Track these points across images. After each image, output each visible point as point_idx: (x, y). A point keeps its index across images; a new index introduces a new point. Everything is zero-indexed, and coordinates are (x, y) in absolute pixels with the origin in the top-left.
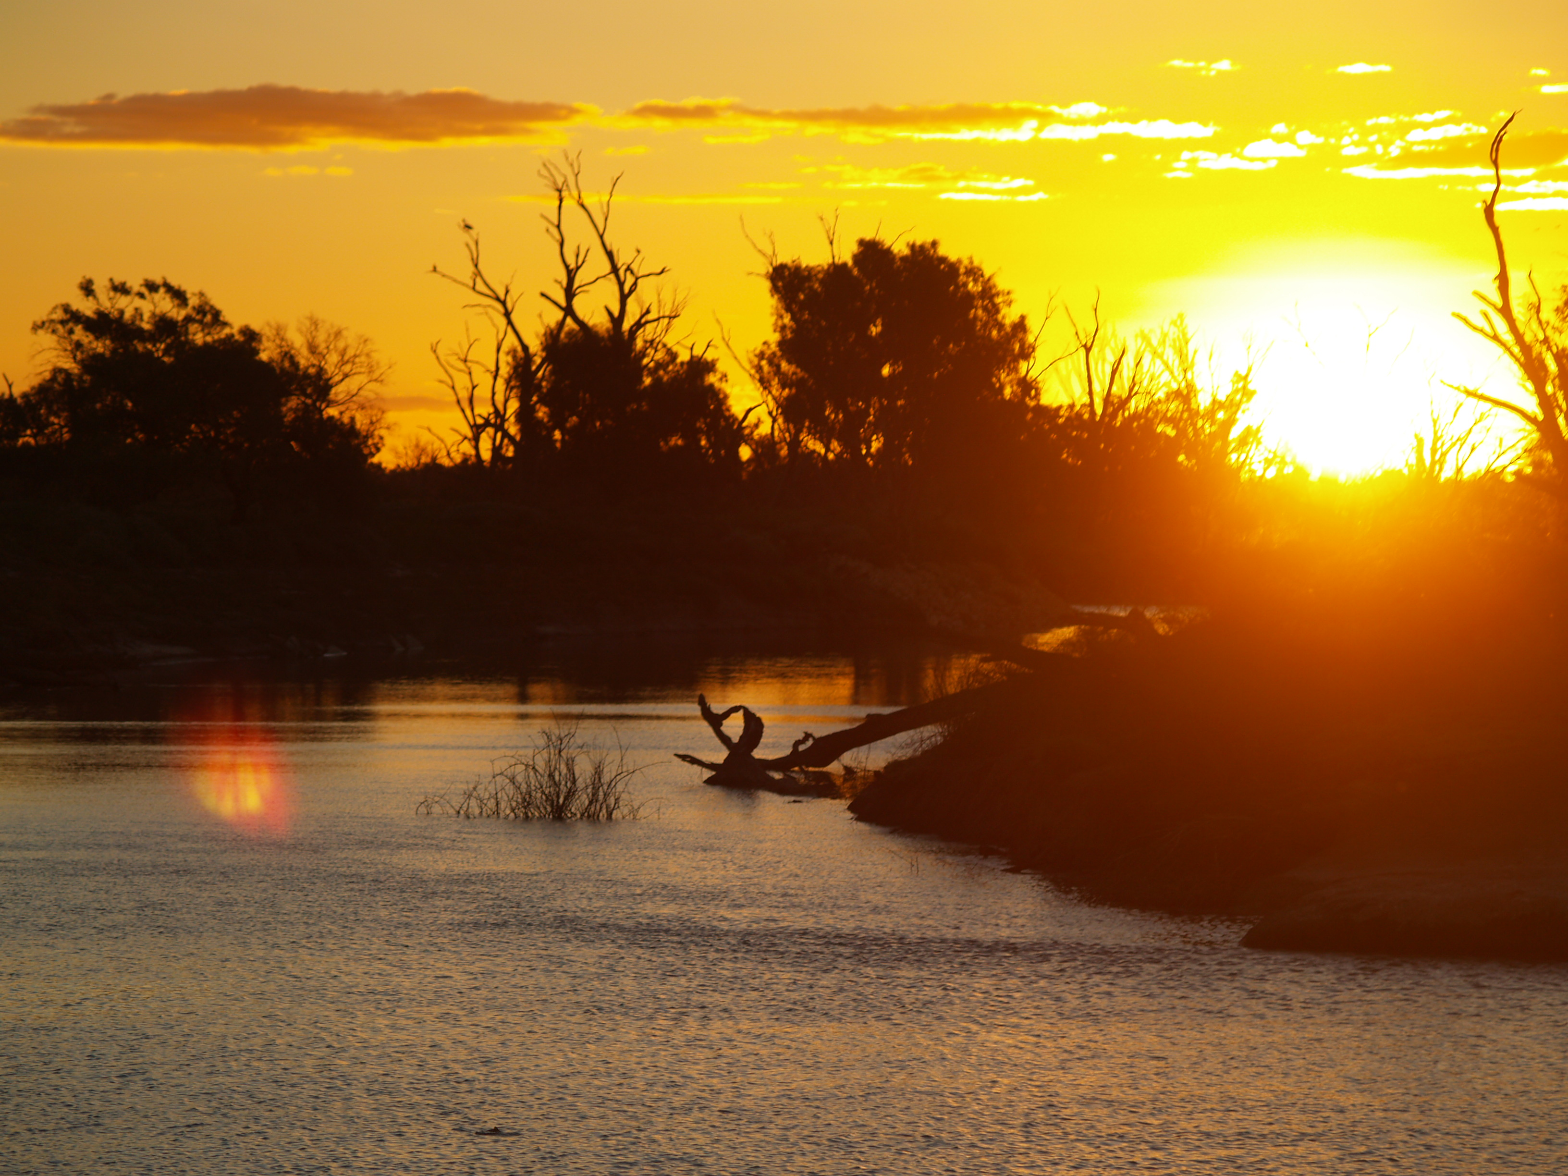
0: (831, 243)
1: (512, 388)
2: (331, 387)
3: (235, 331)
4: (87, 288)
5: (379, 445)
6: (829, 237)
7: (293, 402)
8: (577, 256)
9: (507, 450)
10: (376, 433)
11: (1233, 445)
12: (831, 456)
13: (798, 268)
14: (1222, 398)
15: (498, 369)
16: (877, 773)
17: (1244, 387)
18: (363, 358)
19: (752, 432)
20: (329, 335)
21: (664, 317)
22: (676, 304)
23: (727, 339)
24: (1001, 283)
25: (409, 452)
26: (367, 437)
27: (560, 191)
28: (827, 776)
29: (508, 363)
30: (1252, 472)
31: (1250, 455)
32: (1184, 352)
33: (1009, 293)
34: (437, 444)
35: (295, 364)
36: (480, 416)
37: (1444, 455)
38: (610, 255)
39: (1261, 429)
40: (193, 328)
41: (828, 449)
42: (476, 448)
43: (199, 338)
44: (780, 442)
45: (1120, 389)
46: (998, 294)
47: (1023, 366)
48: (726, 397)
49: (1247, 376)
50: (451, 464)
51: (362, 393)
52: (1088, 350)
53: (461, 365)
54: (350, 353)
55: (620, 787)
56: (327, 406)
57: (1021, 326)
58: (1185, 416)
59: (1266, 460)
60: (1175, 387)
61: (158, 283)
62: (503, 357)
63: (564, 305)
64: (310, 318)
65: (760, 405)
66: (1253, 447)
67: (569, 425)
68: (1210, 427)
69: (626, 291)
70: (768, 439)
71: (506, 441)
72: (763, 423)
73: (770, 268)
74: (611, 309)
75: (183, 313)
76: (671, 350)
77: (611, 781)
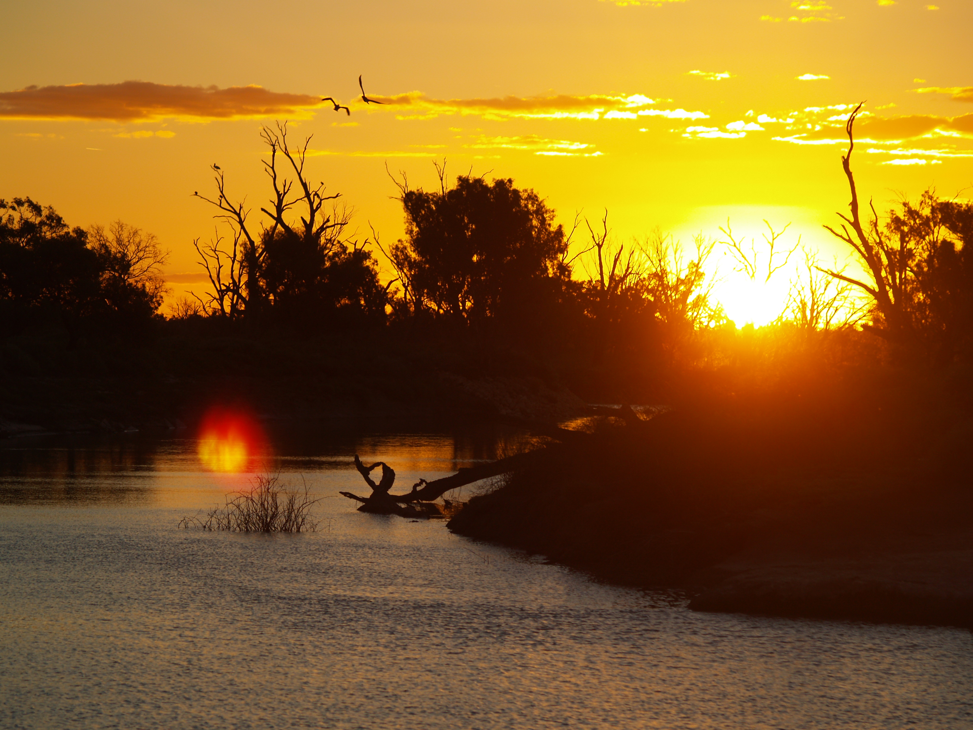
0: (442, 179)
1: (244, 267)
2: (130, 266)
3: (70, 230)
5: (160, 302)
6: (440, 176)
7: (107, 275)
8: (285, 186)
9: (241, 306)
10: (159, 294)
11: (689, 307)
12: (441, 311)
13: (420, 195)
14: (682, 277)
15: (235, 255)
16: (464, 504)
17: (697, 271)
18: (151, 248)
19: (393, 296)
20: (130, 233)
21: (338, 224)
22: (345, 216)
23: (377, 238)
24: (548, 205)
25: (180, 307)
26: (152, 297)
27: (274, 146)
28: (434, 506)
29: (241, 252)
30: (701, 323)
31: (700, 312)
32: (660, 249)
33: (553, 211)
34: (198, 302)
35: (108, 251)
36: (223, 284)
37: (818, 313)
38: (304, 185)
39: (707, 296)
40: (45, 228)
41: (440, 307)
42: (222, 305)
43: (48, 235)
44: (410, 303)
45: (619, 272)
46: (546, 211)
47: (561, 256)
48: (376, 274)
49: (699, 263)
50: (206, 315)
51: (150, 269)
52: (600, 246)
53: (213, 254)
54: (143, 245)
55: (305, 511)
56: (128, 278)
57: (559, 233)
58: (660, 289)
59: (710, 316)
60: (654, 270)
61: (23, 200)
62: (239, 248)
63: (276, 216)
64: (118, 223)
65: (397, 279)
66: (702, 308)
67: (279, 291)
68: (675, 295)
69: (315, 208)
70: (402, 300)
71: (240, 300)
72: (399, 290)
73: (404, 195)
74: (305, 219)
75: (39, 219)
76: (343, 245)
77: (300, 508)
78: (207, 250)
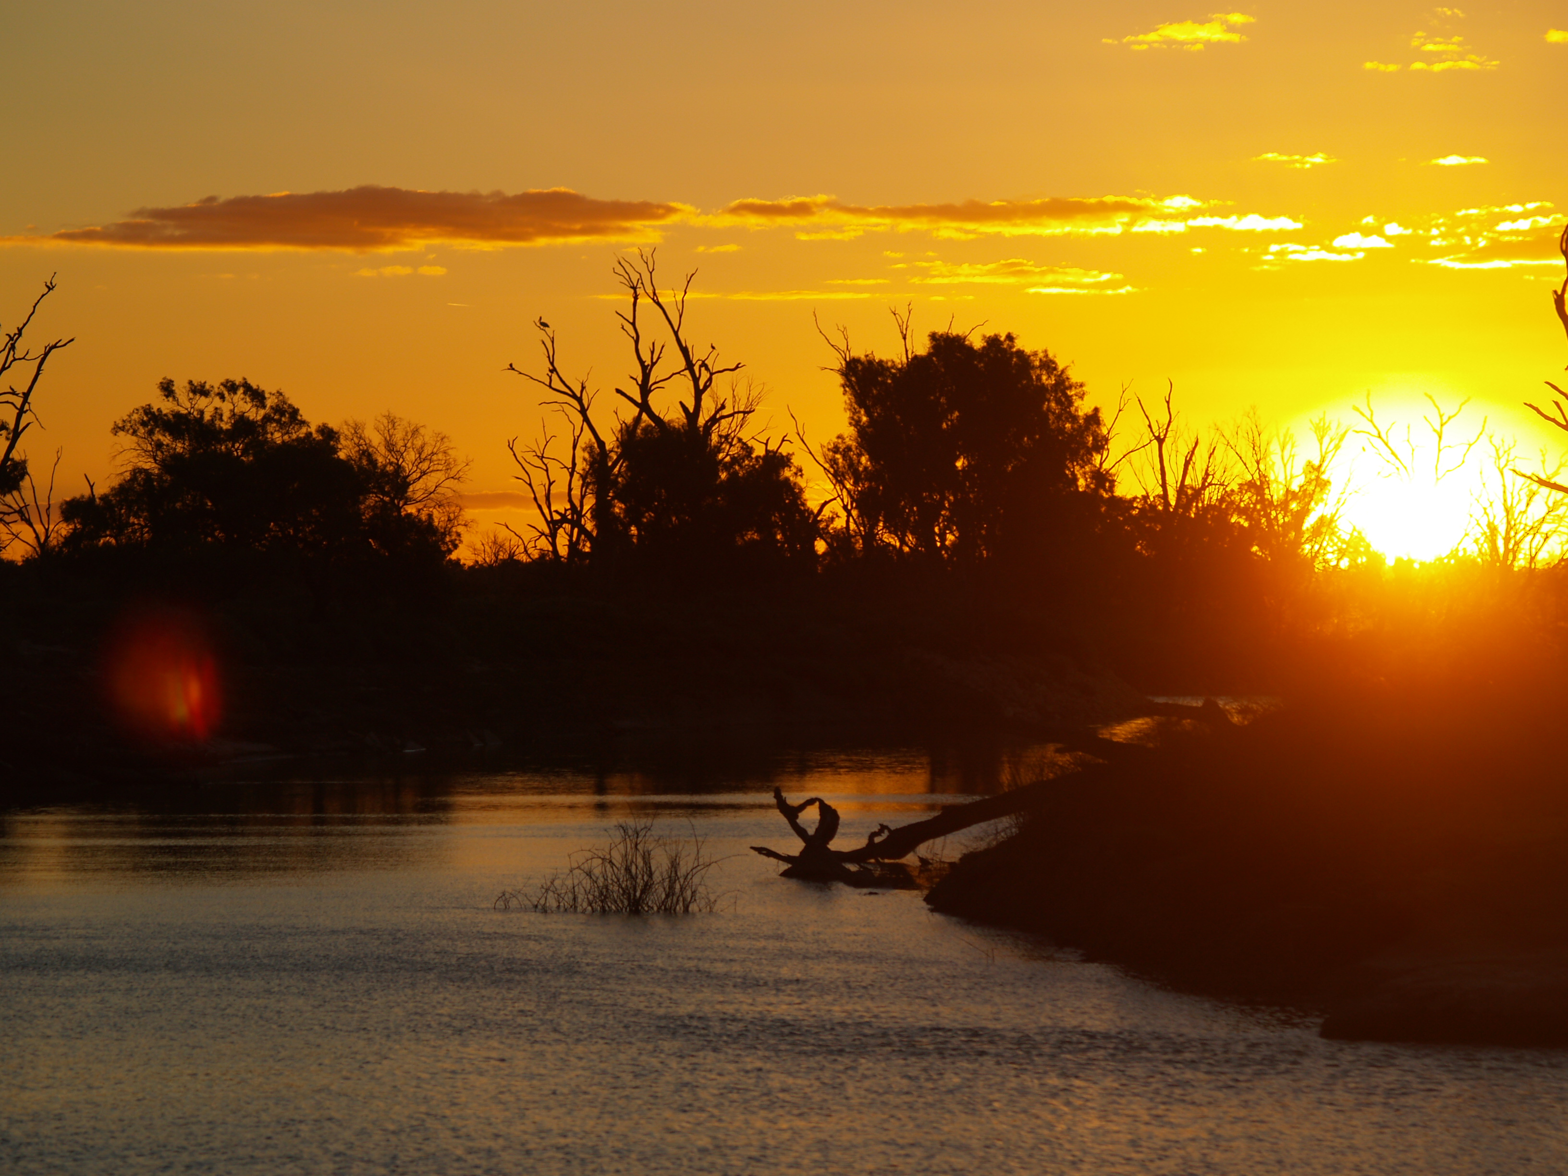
0: (905, 338)
1: (589, 484)
2: (409, 484)
3: (313, 429)
4: (167, 389)
5: (457, 542)
6: (902, 333)
7: (372, 500)
8: (652, 353)
9: (584, 545)
10: (454, 529)
11: (1306, 536)
13: (870, 362)
14: (1295, 488)
15: (574, 465)
16: (952, 865)
17: (1318, 477)
18: (440, 456)
19: (828, 526)
20: (407, 433)
21: (739, 412)
22: (750, 400)
23: (801, 434)
24: (1074, 376)
25: (487, 549)
26: (444, 534)
27: (634, 288)
28: (903, 867)
29: (584, 459)
30: (1326, 562)
31: (1324, 544)
32: (1258, 444)
33: (1082, 385)
34: (515, 540)
35: (373, 462)
36: (556, 512)
37: (1517, 543)
38: (685, 351)
39: (1335, 518)
40: (271, 427)
41: (903, 542)
42: (554, 544)
43: (278, 437)
44: (855, 536)
45: (1194, 479)
46: (1070, 387)
47: (1097, 459)
48: (801, 490)
49: (1320, 466)
50: (529, 560)
51: (439, 490)
52: (1161, 441)
53: (538, 462)
54: (428, 450)
55: (696, 880)
56: (405, 504)
57: (1094, 418)
58: (1258, 507)
59: (1340, 550)
60: (1249, 478)
61: (237, 383)
62: (580, 454)
63: (639, 401)
64: (388, 417)
65: (835, 499)
66: (1327, 538)
67: (645, 520)
68: (1284, 517)
69: (701, 387)
70: (843, 533)
71: (583, 537)
72: (838, 517)
73: (843, 363)
74: (687, 405)
75: (262, 412)
76: (747, 446)
77: (688, 874)
78: (530, 457)
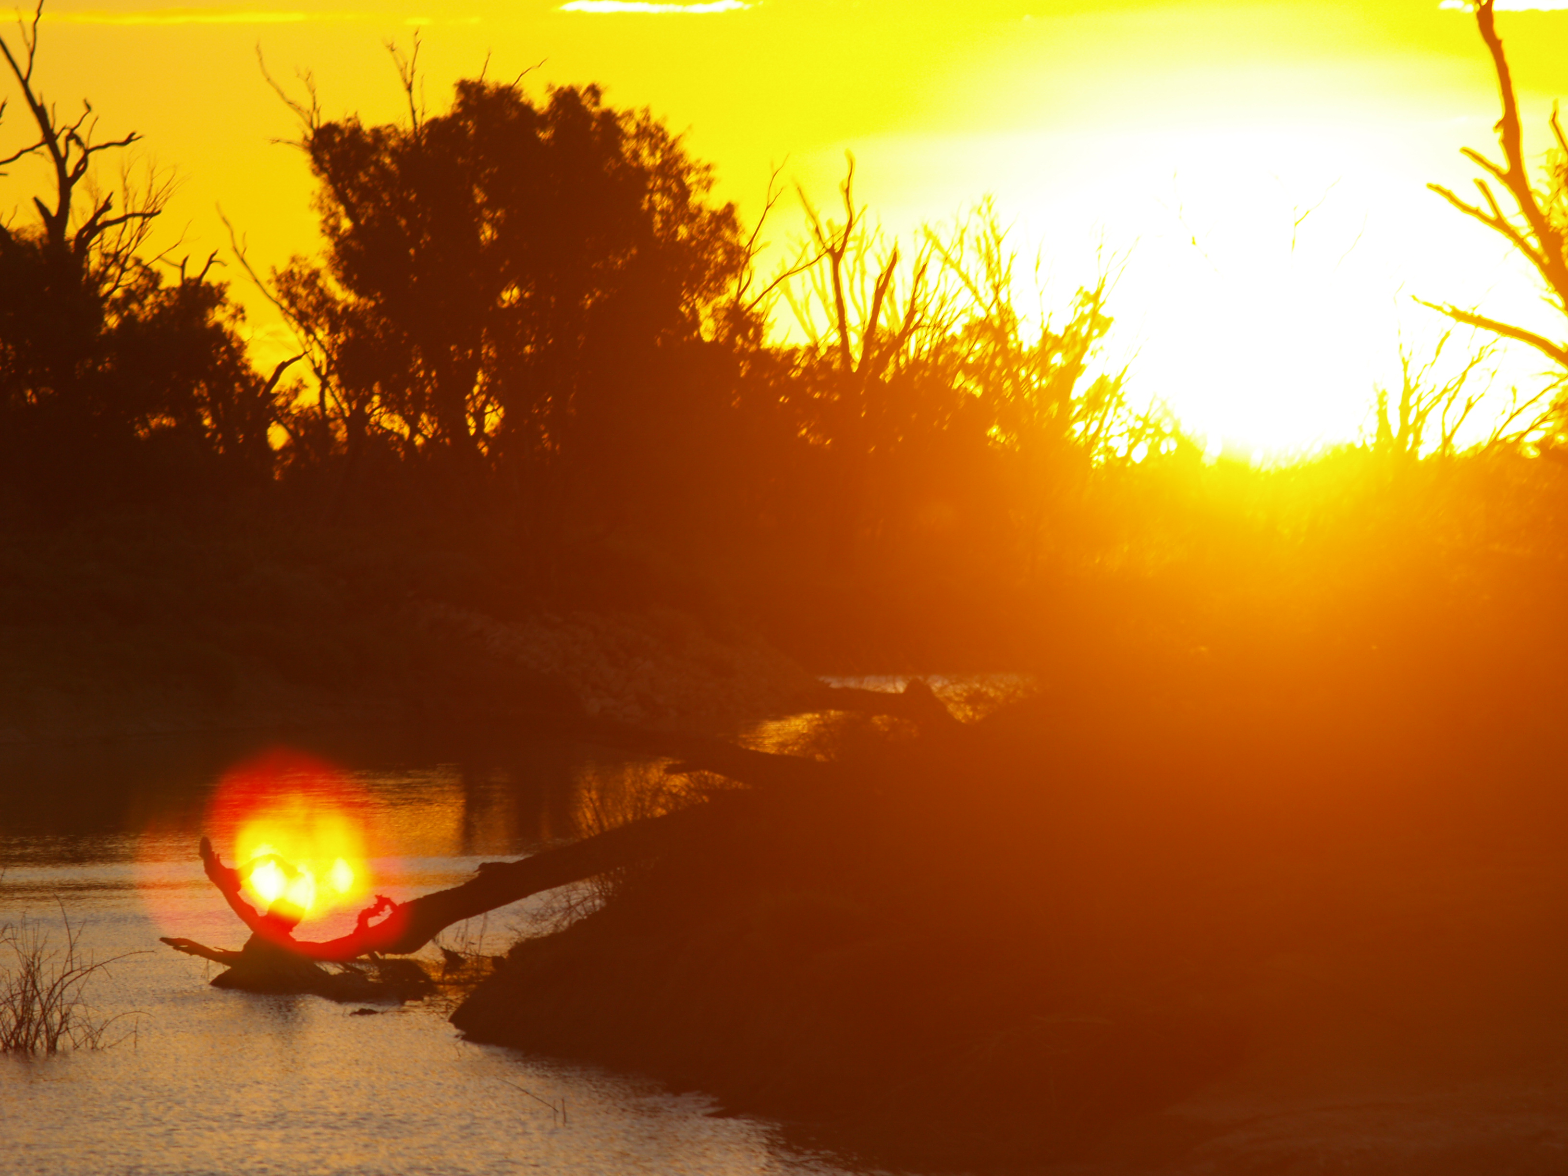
0: (409, 88)
6: (404, 79)
11: (1077, 409)
12: (419, 440)
13: (356, 131)
16: (497, 961)
19: (288, 403)
21: (134, 215)
22: (153, 193)
23: (241, 250)
28: (415, 967)
30: (1109, 450)
31: (1106, 423)
32: (995, 259)
33: (708, 168)
37: (1421, 416)
38: (40, 112)
39: (1123, 381)
41: (415, 431)
44: (335, 419)
45: (890, 320)
46: (689, 169)
47: (733, 287)
48: (242, 344)
49: (1098, 294)
52: (837, 257)
55: (70, 993)
57: (727, 220)
58: (998, 362)
59: (1132, 432)
60: (981, 314)
65: (299, 358)
66: (1111, 411)
68: (1040, 378)
69: (70, 173)
70: (314, 413)
72: (306, 387)
73: (310, 133)
74: (45, 202)
76: (150, 269)
77: (55, 986)
